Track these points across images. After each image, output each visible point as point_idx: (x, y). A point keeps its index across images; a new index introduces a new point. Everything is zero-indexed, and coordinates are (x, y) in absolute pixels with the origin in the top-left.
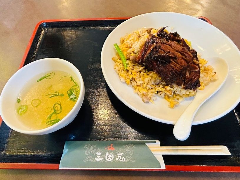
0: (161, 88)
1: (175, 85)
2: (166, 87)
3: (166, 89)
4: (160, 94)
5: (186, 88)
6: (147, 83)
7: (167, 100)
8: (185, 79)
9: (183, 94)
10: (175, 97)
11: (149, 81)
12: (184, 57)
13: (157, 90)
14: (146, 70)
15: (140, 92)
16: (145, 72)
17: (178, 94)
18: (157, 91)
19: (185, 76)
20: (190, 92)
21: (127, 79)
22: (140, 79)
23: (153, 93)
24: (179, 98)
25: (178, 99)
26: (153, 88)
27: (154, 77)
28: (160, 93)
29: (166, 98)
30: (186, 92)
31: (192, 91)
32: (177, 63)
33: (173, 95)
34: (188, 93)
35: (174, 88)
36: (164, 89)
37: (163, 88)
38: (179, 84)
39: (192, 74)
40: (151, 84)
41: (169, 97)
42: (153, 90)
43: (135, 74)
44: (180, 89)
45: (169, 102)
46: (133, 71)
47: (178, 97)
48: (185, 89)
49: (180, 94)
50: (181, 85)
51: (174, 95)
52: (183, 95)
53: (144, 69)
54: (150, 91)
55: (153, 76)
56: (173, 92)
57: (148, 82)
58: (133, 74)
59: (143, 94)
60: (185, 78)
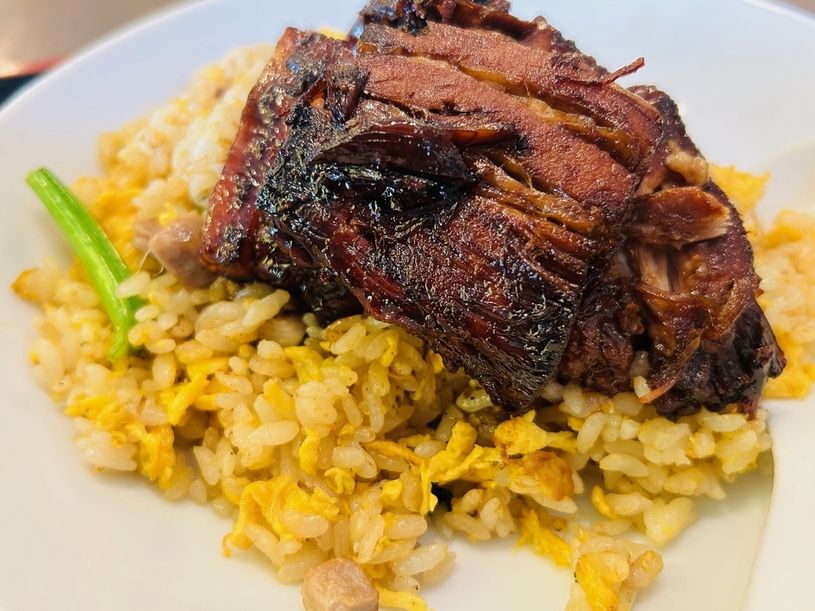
0: (466, 454)
1: (574, 403)
2: (502, 432)
3: (511, 451)
4: (475, 514)
5: (677, 406)
6: (325, 432)
7: (542, 553)
8: (645, 323)
9: (669, 462)
10: (604, 508)
11: (338, 406)
12: (584, 122)
13: (427, 478)
14: (308, 318)
15: (277, 527)
16: (301, 344)
17: (625, 477)
18: (437, 489)
19: (640, 296)
20: (718, 437)
21: (137, 431)
22: (260, 403)
23: (405, 512)
24: (641, 515)
25: (636, 524)
26: (390, 466)
27: (377, 362)
28: (471, 498)
29: (530, 541)
30: (686, 444)
31: (729, 421)
32: (539, 185)
33: (588, 495)
34: (704, 446)
35: (573, 424)
36: (494, 455)
37: (478, 451)
38: (606, 383)
39: (693, 271)
40: (367, 435)
41: (555, 524)
42: (391, 489)
43: (210, 377)
44: (629, 429)
45: (568, 565)
46: (187, 352)
47: (631, 503)
48: (674, 416)
49: (639, 471)
50: (628, 388)
51: (597, 495)
52: (672, 470)
53: (284, 313)
54: (371, 499)
55: (371, 353)
56: (582, 463)
57: (332, 416)
58: (196, 375)
59: (309, 543)
60: (648, 316)
